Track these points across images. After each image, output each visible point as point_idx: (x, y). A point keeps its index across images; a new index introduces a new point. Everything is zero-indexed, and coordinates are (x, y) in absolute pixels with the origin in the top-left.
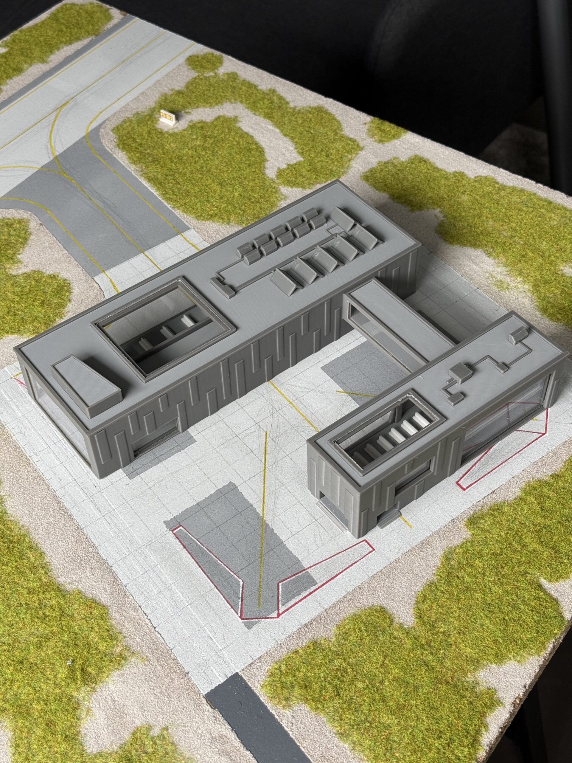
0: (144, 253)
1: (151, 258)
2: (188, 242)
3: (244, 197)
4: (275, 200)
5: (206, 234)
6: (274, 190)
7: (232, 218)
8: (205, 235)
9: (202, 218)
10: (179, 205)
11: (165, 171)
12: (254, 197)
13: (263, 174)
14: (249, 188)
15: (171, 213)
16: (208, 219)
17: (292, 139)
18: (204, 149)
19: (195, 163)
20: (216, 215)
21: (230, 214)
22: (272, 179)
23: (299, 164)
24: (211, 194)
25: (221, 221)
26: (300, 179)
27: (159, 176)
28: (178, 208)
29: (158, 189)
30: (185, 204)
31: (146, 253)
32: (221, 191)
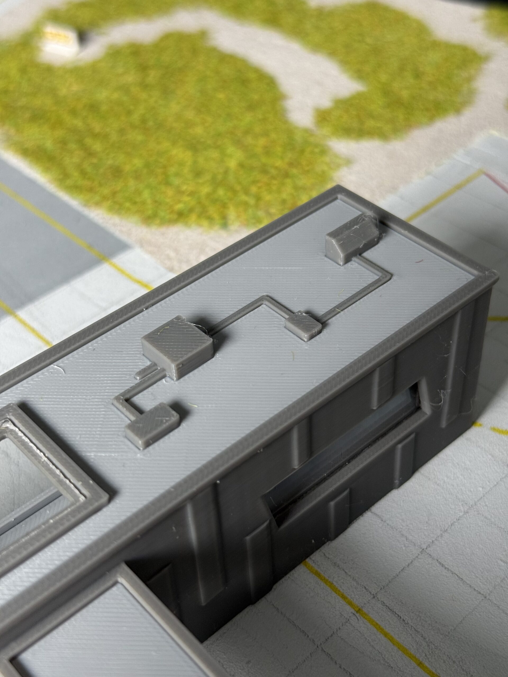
0: (16, 316)
1: (35, 325)
2: (130, 277)
3: (252, 169)
4: (326, 168)
5: (172, 254)
6: (317, 150)
7: (232, 213)
8: (169, 258)
9: (158, 221)
10: (97, 198)
11: (60, 133)
12: (276, 168)
13: (286, 122)
14: (259, 150)
15: (79, 217)
16: (172, 222)
17: (332, 54)
18: (144, 86)
19: (129, 113)
20: (191, 210)
21: (224, 206)
22: (306, 131)
23: (358, 96)
24: (172, 170)
25: (205, 223)
26: (370, 123)
27: (49, 144)
28: (98, 204)
29: (47, 170)
30: (114, 194)
31: (22, 314)
32: (195, 162)
